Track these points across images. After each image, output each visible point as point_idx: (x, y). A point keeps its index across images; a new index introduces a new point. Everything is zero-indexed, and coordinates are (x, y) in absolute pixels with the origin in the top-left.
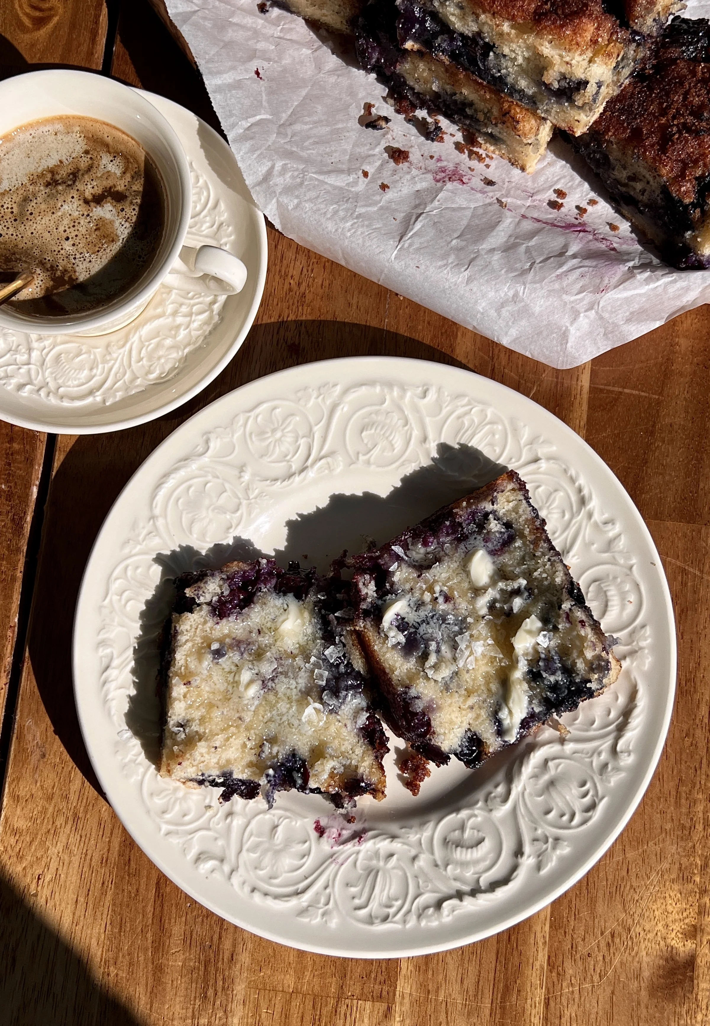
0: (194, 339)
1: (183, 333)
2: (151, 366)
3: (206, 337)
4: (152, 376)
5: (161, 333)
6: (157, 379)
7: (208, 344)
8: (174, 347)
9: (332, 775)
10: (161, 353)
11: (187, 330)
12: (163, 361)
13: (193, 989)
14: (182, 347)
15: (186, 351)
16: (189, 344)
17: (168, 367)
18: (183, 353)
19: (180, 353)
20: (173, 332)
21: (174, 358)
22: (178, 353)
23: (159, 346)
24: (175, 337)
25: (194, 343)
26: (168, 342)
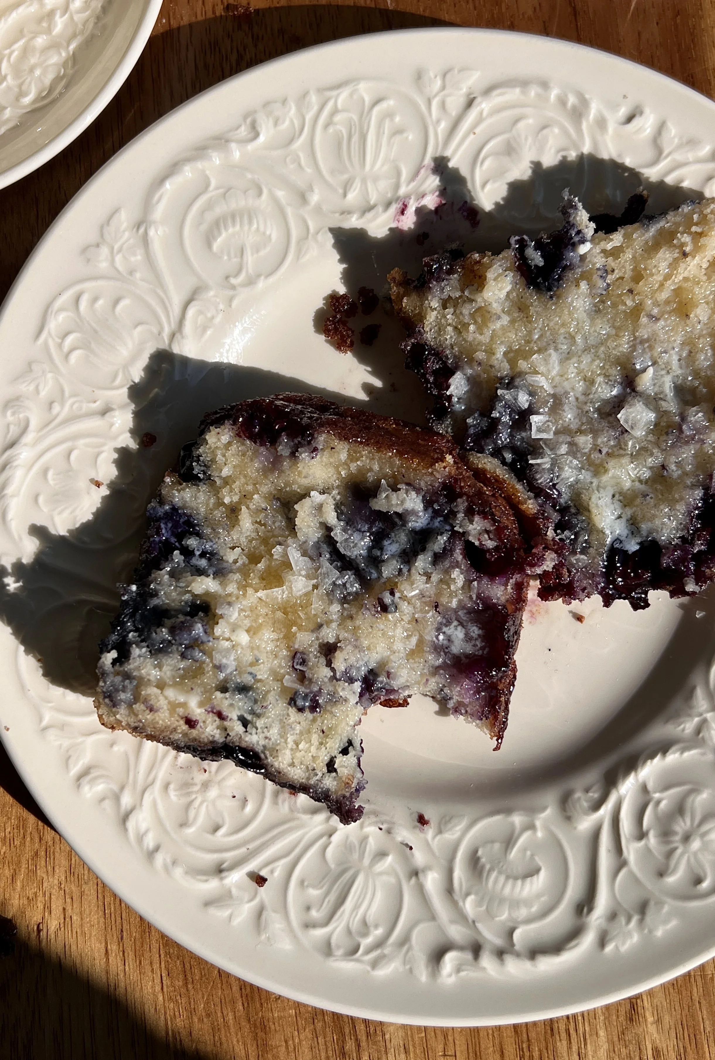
0: (80, 26)
1: (60, 23)
2: (22, 84)
3: (98, 18)
4: (27, 100)
5: (25, 31)
6: (35, 101)
7: (104, 27)
8: (54, 46)
10: (33, 61)
11: (67, 16)
12: (38, 72)
14: (65, 44)
15: (72, 47)
16: (74, 36)
17: (48, 79)
18: (68, 52)
19: (64, 54)
20: (45, 24)
21: (54, 64)
22: (60, 54)
23: (25, 51)
24: (49, 31)
25: (82, 32)
26: (40, 41)
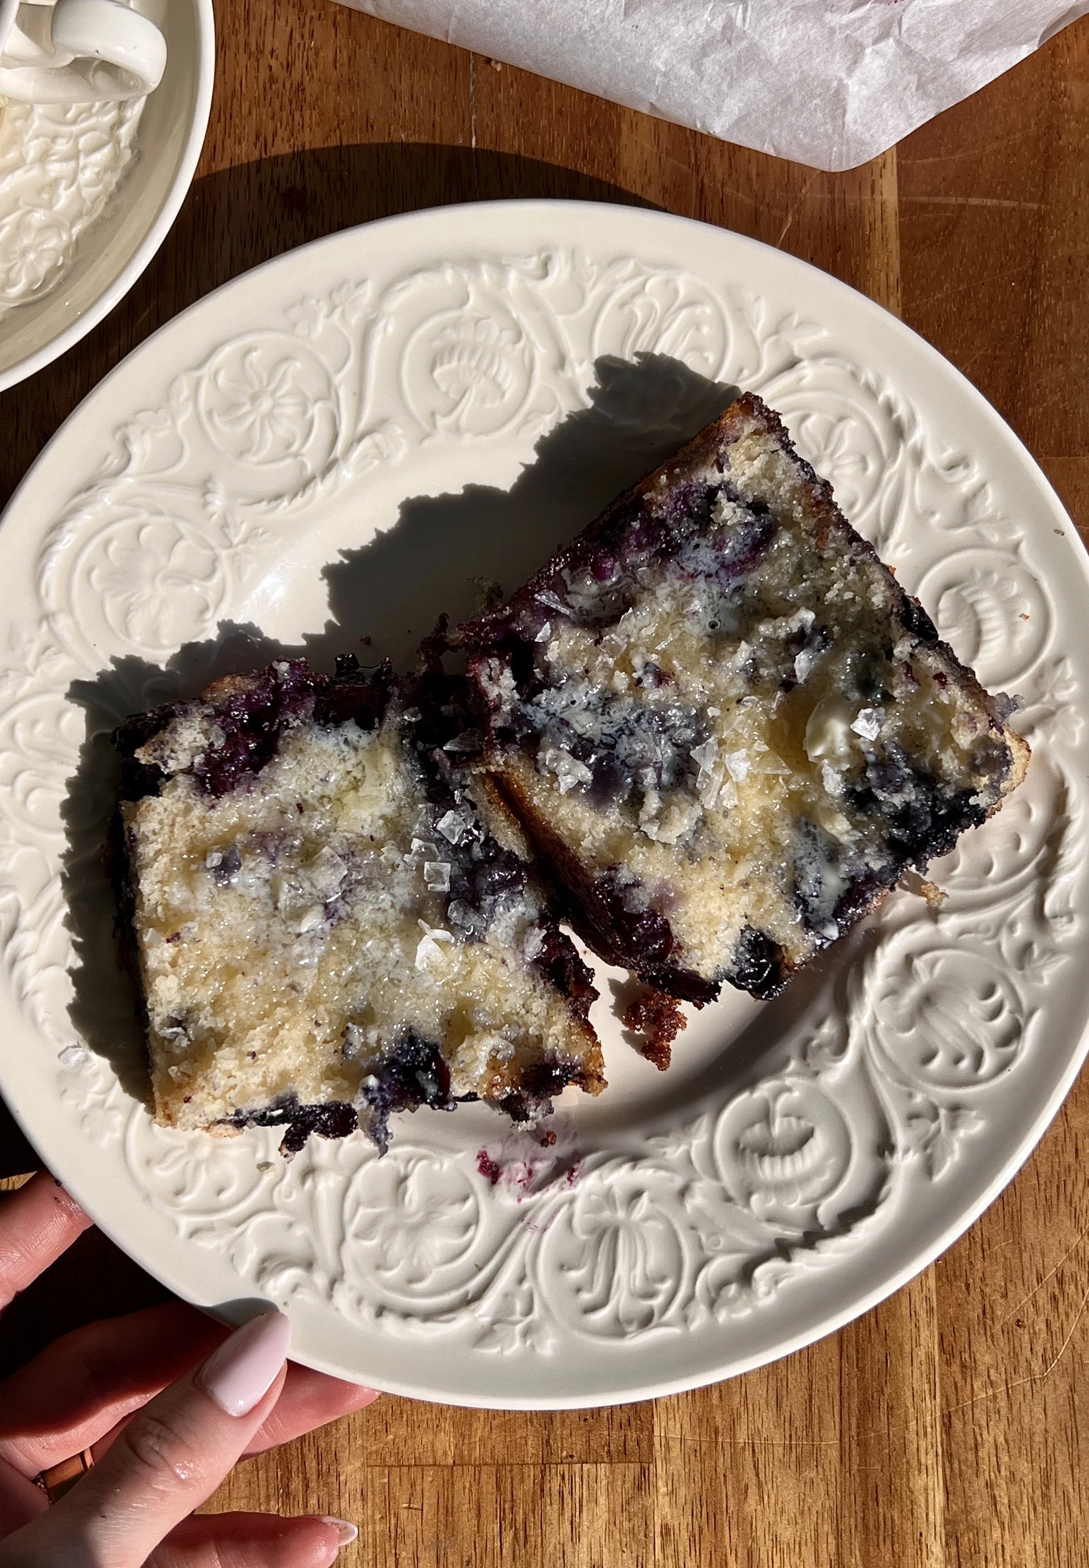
0: (89, 204)
1: (64, 197)
2: (10, 270)
3: (111, 198)
4: (15, 291)
5: (21, 202)
6: (24, 294)
7: (117, 210)
8: (54, 225)
9: (494, 1065)
10: (26, 241)
11: (73, 189)
12: (31, 256)
13: (263, 1483)
14: (68, 225)
15: (76, 230)
16: (79, 216)
17: (43, 267)
18: (71, 237)
19: (65, 237)
20: (45, 196)
21: (53, 249)
22: (60, 236)
23: (19, 228)
24: (50, 205)
25: (89, 213)
26: (39, 217)
